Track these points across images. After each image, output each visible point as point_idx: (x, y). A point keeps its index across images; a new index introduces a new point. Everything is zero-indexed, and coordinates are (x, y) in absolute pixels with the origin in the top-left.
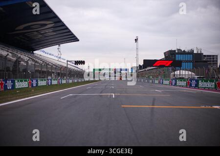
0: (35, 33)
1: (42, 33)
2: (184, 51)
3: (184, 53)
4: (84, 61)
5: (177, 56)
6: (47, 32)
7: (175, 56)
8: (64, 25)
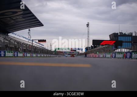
0: (9, 19)
1: (14, 19)
2: (125, 33)
3: (125, 35)
4: (45, 40)
5: (119, 37)
6: (18, 18)
7: (118, 38)
8: (31, 13)
